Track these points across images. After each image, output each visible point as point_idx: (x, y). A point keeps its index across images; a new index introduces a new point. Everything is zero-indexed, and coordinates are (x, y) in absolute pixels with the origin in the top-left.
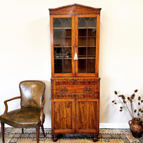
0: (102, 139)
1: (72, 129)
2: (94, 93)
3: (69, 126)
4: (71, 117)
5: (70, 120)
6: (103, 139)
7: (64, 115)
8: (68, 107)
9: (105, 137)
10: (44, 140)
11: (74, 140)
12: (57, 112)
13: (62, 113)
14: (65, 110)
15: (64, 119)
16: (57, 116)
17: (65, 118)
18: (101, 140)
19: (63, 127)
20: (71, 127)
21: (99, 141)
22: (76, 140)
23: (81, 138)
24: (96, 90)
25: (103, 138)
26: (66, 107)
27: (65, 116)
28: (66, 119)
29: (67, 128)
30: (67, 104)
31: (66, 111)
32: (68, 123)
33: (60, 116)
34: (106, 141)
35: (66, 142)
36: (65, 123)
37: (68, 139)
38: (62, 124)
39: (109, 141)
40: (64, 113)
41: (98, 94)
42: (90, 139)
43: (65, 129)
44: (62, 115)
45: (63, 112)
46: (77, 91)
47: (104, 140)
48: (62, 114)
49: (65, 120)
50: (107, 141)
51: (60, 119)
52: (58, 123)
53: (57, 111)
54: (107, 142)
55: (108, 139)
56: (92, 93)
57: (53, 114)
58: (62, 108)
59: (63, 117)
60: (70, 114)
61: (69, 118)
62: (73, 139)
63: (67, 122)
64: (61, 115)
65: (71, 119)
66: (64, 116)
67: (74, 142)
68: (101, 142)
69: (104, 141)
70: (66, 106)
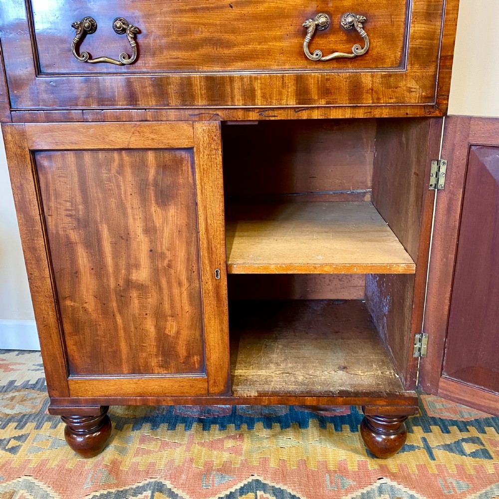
0: (427, 430)
1: (203, 368)
2: (401, 64)
3: (182, 351)
4: (189, 280)
5: (187, 307)
6: (435, 429)
7: (137, 266)
8: (164, 197)
9: (446, 415)
10: (13, 443)
11: (229, 444)
12: (70, 244)
13: (114, 245)
14: (136, 226)
15: (134, 294)
16: (76, 274)
17: (141, 287)
18: (424, 439)
19: (134, 357)
20: (196, 358)
21: (412, 448)
22: (246, 445)
23: (278, 420)
24: (417, 28)
25: (435, 421)
26: (144, 200)
27: (142, 275)
28: (152, 300)
29: (165, 365)
30: (152, 172)
31: (150, 230)
32: (171, 328)
33: (99, 270)
34: (462, 453)
35: (165, 453)
36: (150, 327)
37: (188, 427)
38: (122, 333)
39: (486, 454)
40: (134, 245)
41: (431, 70)
42: (347, 428)
43: (147, 370)
44: (116, 266)
45: (123, 238)
46: (240, 38)
47: (449, 439)
48: (116, 255)
49: (143, 307)
50: (468, 448)
51: (102, 296)
52: (93, 325)
53: (74, 236)
54: (469, 462)
55: (474, 432)
56: (379, 60)
57: (38, 260)
58: (113, 203)
59: (129, 283)
60: (181, 254)
61: (176, 291)
62: (223, 427)
63: (159, 316)
64: (109, 261)
65: (197, 299)
66: (134, 277)
67: (226, 456)
68: (422, 455)
69: (448, 448)
70: (142, 189)
